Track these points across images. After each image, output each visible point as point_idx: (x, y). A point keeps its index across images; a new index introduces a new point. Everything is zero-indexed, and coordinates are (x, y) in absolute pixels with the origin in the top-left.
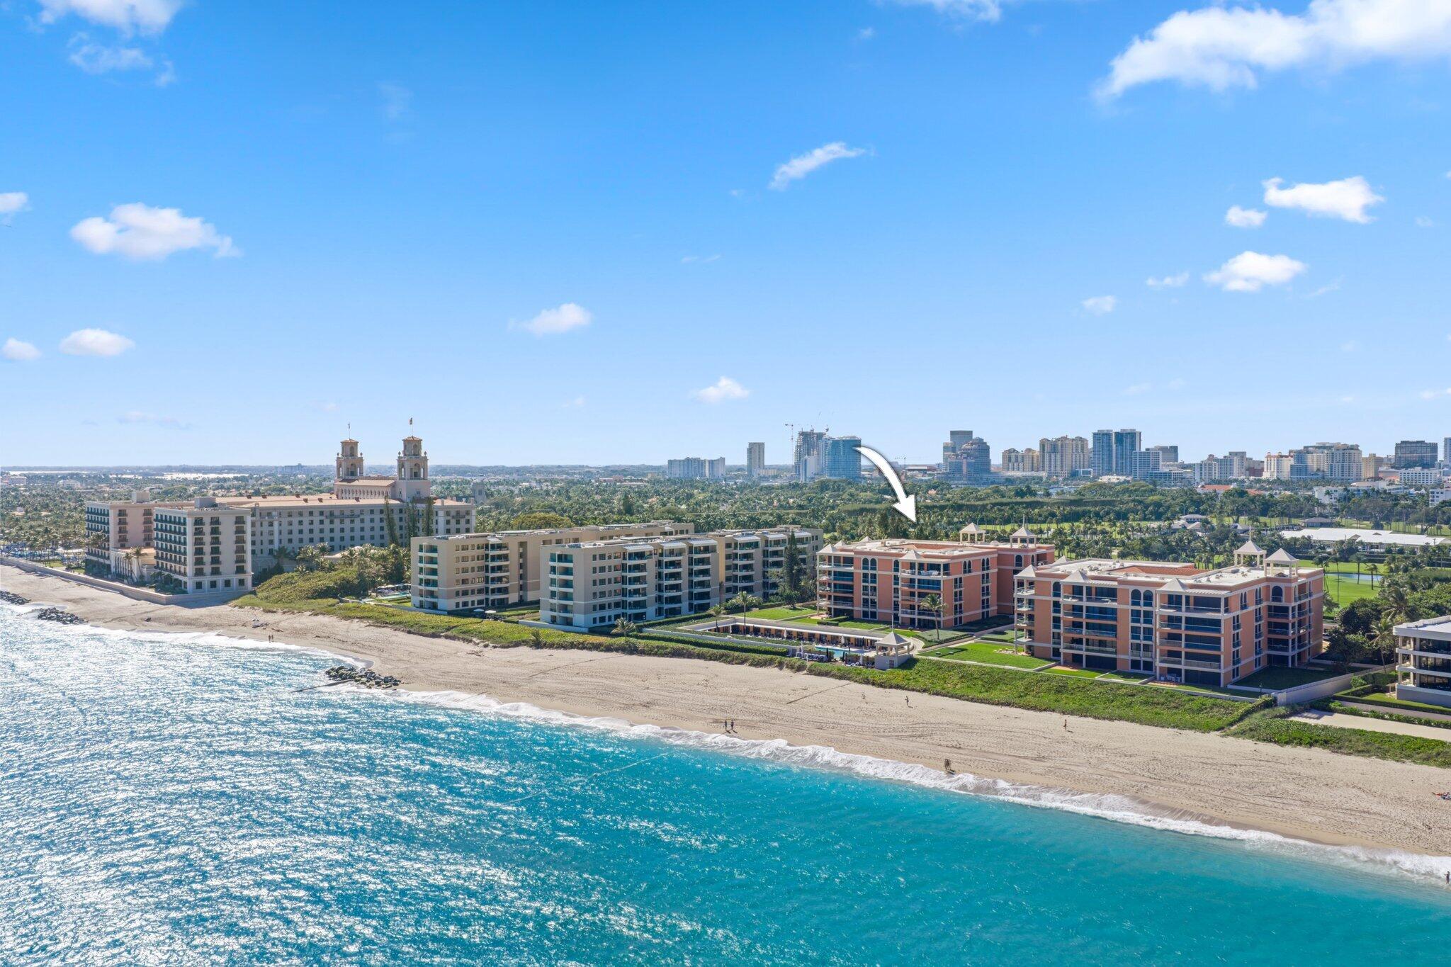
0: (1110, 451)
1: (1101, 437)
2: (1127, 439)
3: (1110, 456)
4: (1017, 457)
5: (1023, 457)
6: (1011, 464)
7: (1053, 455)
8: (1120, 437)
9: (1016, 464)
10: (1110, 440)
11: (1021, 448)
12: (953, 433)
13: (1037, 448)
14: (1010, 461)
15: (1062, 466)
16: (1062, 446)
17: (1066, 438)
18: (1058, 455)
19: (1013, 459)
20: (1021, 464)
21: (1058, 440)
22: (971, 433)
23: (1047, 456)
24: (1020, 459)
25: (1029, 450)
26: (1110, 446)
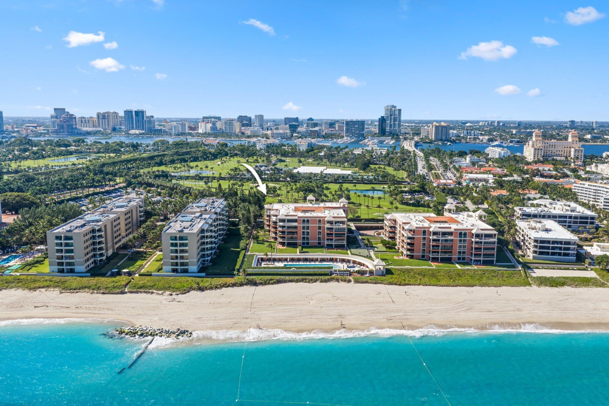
0: (132, 119)
1: (128, 113)
2: (140, 114)
3: (133, 121)
4: (85, 121)
5: (88, 121)
6: (82, 124)
7: (103, 120)
8: (137, 113)
9: (85, 124)
10: (132, 114)
11: (87, 116)
12: (55, 109)
13: (95, 116)
14: (82, 122)
15: (108, 125)
16: (108, 116)
17: (108, 113)
18: (106, 120)
19: (84, 122)
20: (88, 124)
21: (106, 113)
22: (64, 109)
23: (101, 120)
24: (87, 122)
25: (91, 117)
26: (132, 117)
